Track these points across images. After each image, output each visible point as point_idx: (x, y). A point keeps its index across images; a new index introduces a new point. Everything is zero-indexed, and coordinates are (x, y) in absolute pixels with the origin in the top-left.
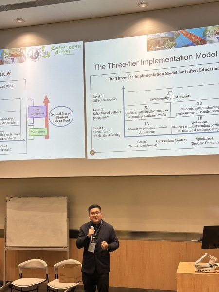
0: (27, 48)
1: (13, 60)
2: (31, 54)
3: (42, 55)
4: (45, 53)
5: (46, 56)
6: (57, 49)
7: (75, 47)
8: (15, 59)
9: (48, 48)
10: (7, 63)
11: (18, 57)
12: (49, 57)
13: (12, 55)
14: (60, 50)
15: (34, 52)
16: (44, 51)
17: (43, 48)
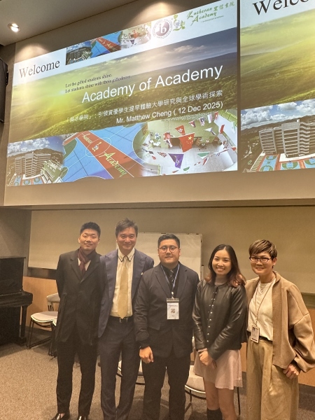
0: (152, 22)
1: (133, 41)
2: (157, 30)
3: (174, 27)
4: (178, 24)
5: (179, 27)
6: (196, 15)
7: (224, 7)
8: (136, 41)
9: (183, 16)
10: (125, 47)
11: (140, 36)
12: (184, 28)
13: (132, 36)
14: (200, 15)
15: (162, 26)
16: (177, 22)
17: (175, 17)
